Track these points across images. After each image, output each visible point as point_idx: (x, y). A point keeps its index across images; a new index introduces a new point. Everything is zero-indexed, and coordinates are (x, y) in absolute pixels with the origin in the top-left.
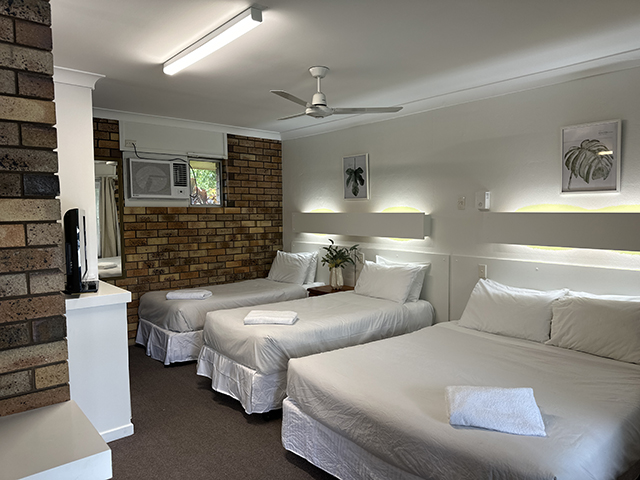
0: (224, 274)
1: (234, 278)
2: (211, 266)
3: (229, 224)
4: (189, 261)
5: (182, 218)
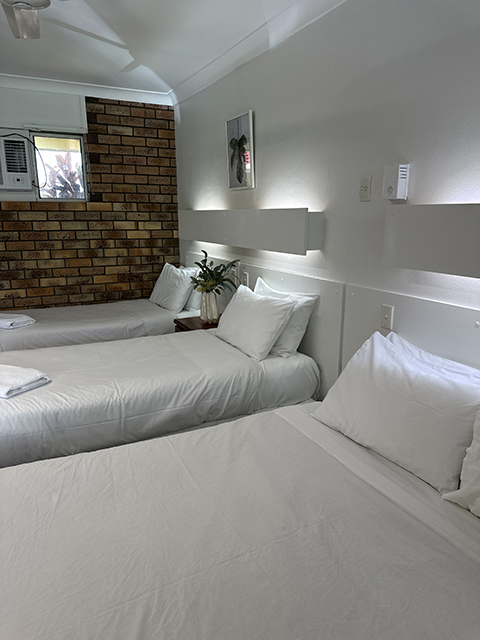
0: (91, 291)
1: (107, 297)
2: (71, 281)
3: (94, 225)
4: (37, 274)
5: (24, 217)
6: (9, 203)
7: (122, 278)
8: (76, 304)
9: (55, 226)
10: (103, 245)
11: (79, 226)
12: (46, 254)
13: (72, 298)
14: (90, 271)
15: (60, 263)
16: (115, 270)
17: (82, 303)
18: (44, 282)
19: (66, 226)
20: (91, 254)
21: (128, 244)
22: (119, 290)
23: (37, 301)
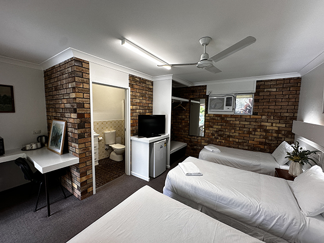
0: (247, 145)
1: (253, 149)
2: (240, 141)
3: (252, 123)
4: (229, 136)
5: (228, 119)
6: (224, 115)
7: (261, 143)
8: (241, 149)
9: (238, 122)
10: (255, 130)
11: (246, 123)
12: (233, 131)
13: (239, 147)
14: (248, 138)
15: (237, 134)
16: (259, 140)
17: (243, 149)
18: (231, 139)
19: (241, 123)
20: (249, 133)
21: (266, 131)
22: (259, 148)
23: (228, 145)
